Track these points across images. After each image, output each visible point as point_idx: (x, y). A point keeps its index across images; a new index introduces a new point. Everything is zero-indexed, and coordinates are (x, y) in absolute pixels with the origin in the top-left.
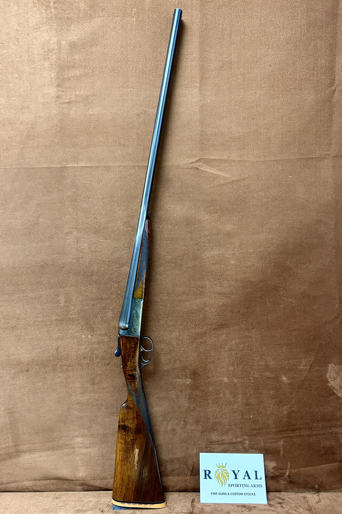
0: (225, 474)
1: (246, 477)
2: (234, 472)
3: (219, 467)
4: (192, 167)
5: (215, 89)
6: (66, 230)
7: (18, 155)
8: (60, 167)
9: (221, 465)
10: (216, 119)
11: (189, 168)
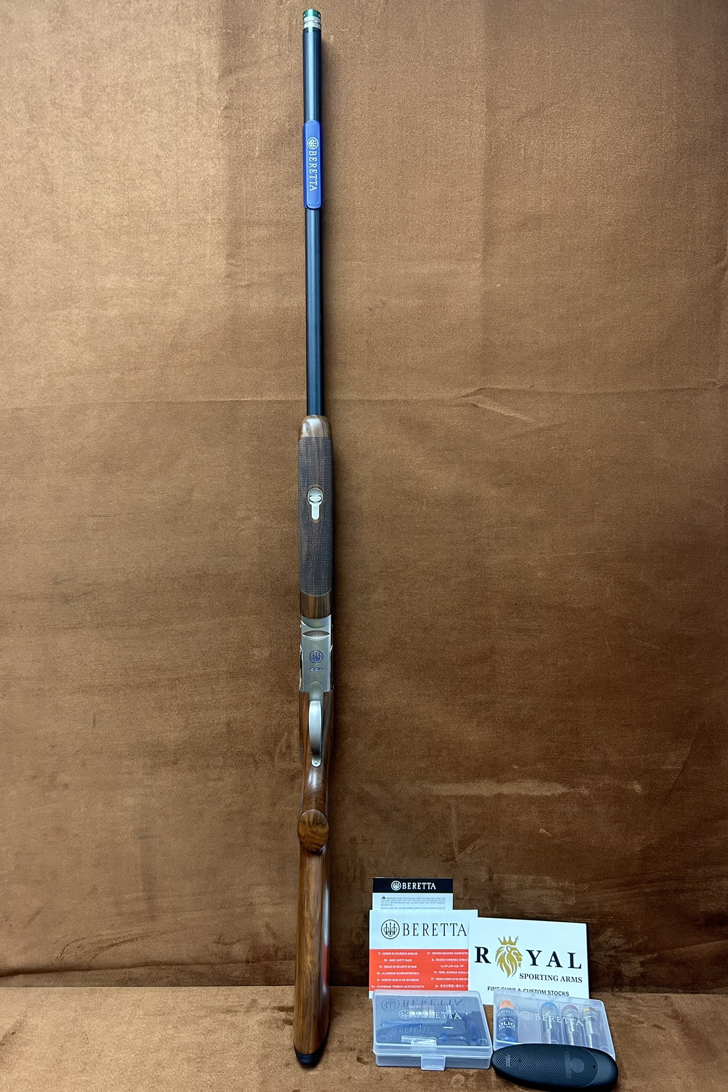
0: (515, 956)
1: (552, 964)
2: (530, 952)
3: (504, 943)
4: (466, 403)
5: (510, 265)
6: (240, 514)
7: (155, 379)
8: (229, 401)
9: (507, 940)
10: (511, 319)
11: (459, 406)
